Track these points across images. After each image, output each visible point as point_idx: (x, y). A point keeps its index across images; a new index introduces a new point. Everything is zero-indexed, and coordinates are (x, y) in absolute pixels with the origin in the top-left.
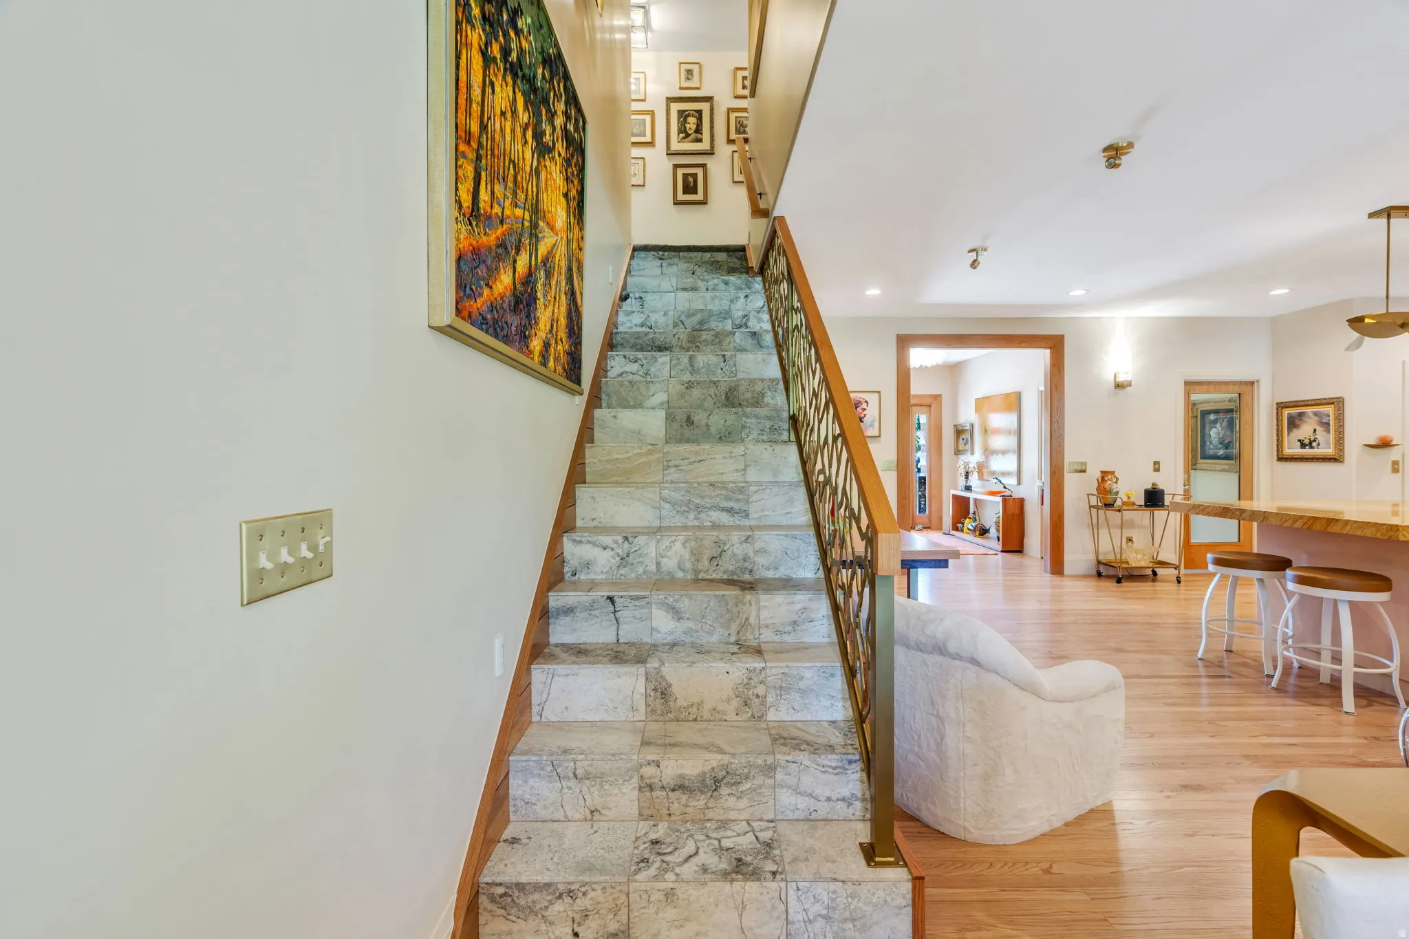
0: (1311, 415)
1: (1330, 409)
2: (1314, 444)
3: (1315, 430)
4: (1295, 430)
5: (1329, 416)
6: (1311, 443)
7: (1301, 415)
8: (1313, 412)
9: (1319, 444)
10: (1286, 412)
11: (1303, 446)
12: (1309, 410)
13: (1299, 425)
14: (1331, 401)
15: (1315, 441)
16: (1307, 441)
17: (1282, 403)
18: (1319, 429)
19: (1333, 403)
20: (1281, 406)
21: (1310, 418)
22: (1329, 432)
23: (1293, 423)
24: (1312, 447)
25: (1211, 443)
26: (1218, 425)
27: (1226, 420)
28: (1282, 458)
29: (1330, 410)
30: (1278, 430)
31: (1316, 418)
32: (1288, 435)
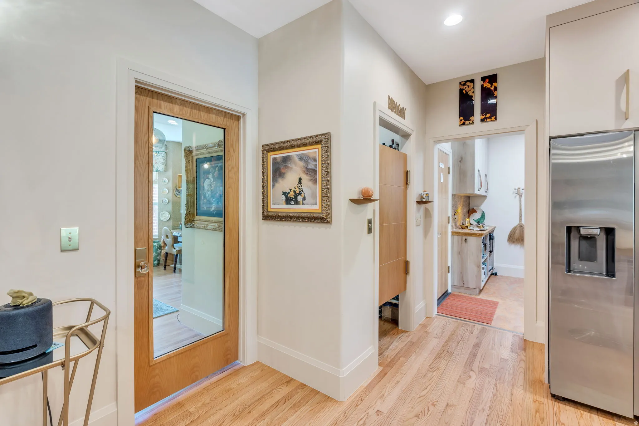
0: (296, 159)
1: (317, 150)
2: (300, 198)
3: (300, 179)
4: (280, 180)
5: (315, 160)
6: (296, 195)
7: (286, 159)
8: (297, 155)
9: (304, 199)
10: (271, 156)
11: (288, 201)
12: (294, 153)
13: (284, 174)
14: (318, 139)
15: (300, 194)
16: (292, 195)
17: (267, 145)
18: (305, 178)
19: (319, 142)
20: (268, 149)
21: (295, 164)
22: (315, 182)
23: (278, 173)
24: (297, 203)
25: (205, 197)
26: (210, 176)
27: (217, 169)
28: (269, 217)
29: (315, 151)
30: (263, 179)
31: (301, 164)
32: (274, 186)
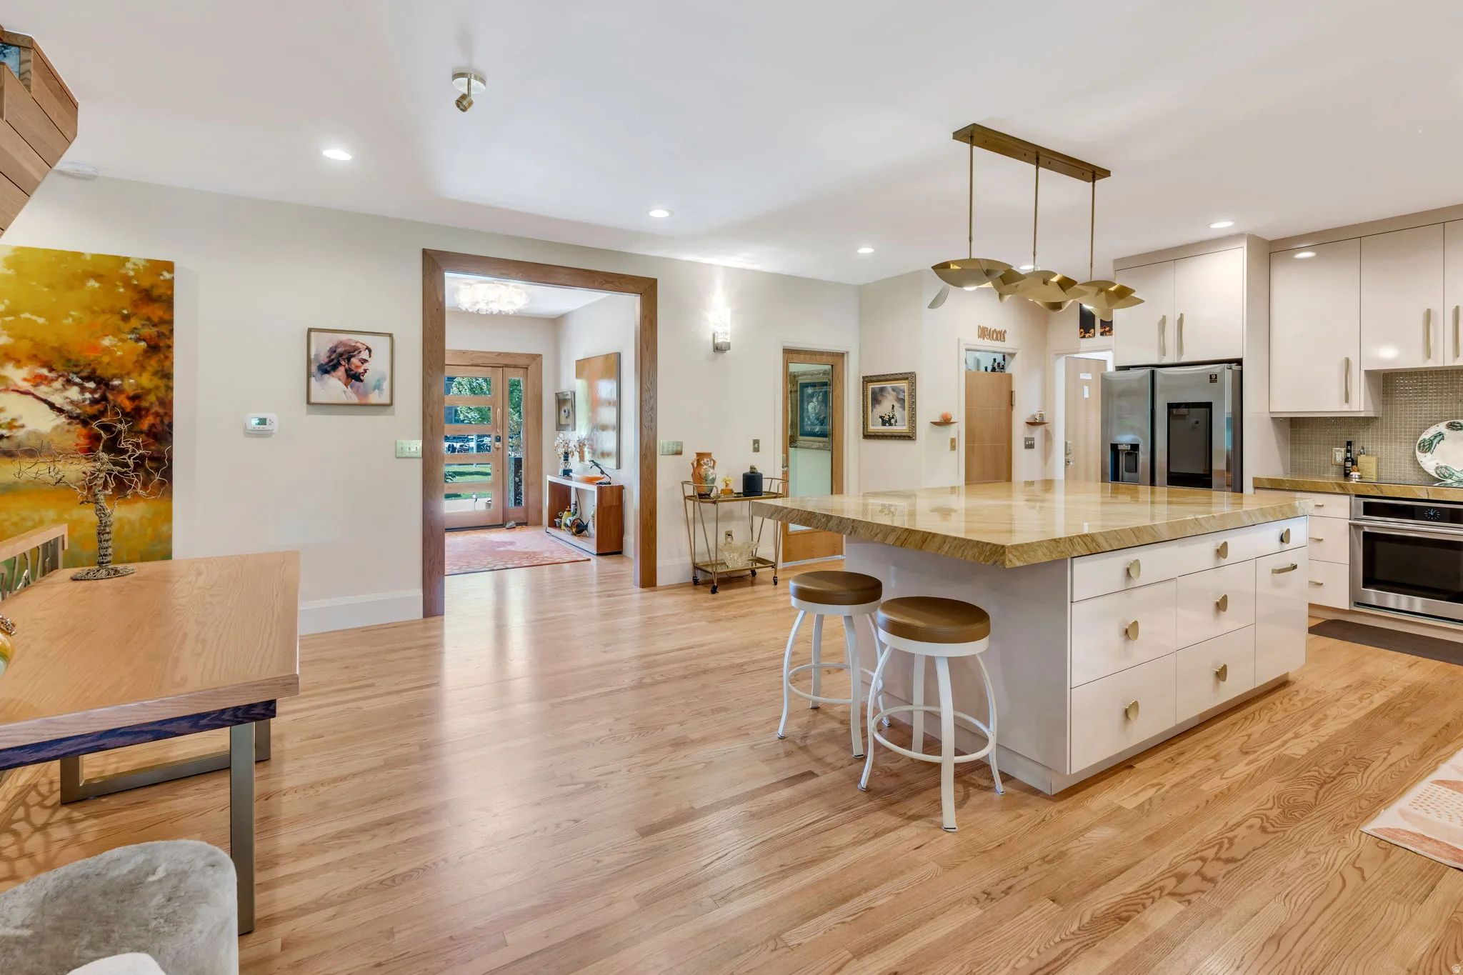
0: (890, 390)
1: (905, 384)
2: (893, 421)
3: (893, 406)
4: (877, 406)
5: (904, 392)
6: (890, 420)
7: (882, 390)
8: (891, 387)
9: (896, 421)
10: (871, 386)
11: (884, 423)
12: (888, 385)
13: (880, 401)
14: (906, 376)
15: (893, 418)
16: (886, 418)
17: (867, 377)
18: (897, 406)
19: (907, 379)
20: (867, 380)
21: (889, 394)
22: (904, 409)
23: (876, 400)
24: (891, 425)
25: (809, 419)
26: (814, 400)
27: (821, 394)
28: (868, 436)
29: (903, 385)
30: (863, 405)
31: (894, 394)
32: (872, 411)
